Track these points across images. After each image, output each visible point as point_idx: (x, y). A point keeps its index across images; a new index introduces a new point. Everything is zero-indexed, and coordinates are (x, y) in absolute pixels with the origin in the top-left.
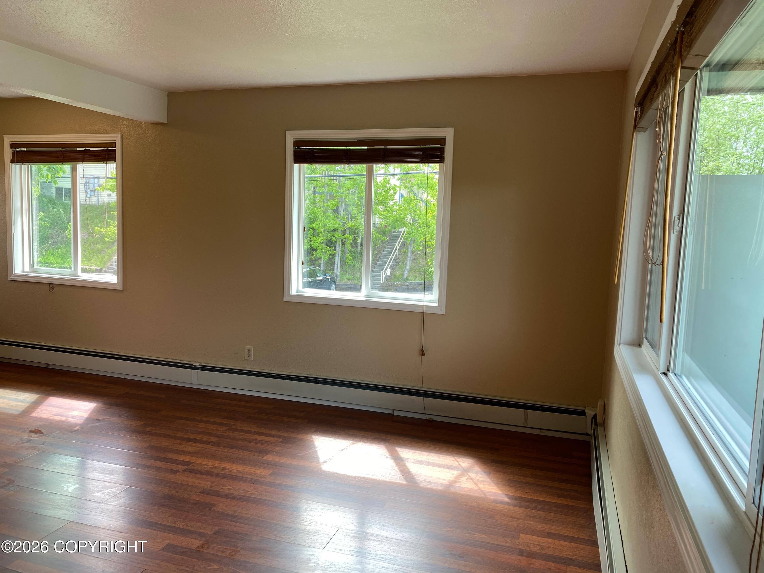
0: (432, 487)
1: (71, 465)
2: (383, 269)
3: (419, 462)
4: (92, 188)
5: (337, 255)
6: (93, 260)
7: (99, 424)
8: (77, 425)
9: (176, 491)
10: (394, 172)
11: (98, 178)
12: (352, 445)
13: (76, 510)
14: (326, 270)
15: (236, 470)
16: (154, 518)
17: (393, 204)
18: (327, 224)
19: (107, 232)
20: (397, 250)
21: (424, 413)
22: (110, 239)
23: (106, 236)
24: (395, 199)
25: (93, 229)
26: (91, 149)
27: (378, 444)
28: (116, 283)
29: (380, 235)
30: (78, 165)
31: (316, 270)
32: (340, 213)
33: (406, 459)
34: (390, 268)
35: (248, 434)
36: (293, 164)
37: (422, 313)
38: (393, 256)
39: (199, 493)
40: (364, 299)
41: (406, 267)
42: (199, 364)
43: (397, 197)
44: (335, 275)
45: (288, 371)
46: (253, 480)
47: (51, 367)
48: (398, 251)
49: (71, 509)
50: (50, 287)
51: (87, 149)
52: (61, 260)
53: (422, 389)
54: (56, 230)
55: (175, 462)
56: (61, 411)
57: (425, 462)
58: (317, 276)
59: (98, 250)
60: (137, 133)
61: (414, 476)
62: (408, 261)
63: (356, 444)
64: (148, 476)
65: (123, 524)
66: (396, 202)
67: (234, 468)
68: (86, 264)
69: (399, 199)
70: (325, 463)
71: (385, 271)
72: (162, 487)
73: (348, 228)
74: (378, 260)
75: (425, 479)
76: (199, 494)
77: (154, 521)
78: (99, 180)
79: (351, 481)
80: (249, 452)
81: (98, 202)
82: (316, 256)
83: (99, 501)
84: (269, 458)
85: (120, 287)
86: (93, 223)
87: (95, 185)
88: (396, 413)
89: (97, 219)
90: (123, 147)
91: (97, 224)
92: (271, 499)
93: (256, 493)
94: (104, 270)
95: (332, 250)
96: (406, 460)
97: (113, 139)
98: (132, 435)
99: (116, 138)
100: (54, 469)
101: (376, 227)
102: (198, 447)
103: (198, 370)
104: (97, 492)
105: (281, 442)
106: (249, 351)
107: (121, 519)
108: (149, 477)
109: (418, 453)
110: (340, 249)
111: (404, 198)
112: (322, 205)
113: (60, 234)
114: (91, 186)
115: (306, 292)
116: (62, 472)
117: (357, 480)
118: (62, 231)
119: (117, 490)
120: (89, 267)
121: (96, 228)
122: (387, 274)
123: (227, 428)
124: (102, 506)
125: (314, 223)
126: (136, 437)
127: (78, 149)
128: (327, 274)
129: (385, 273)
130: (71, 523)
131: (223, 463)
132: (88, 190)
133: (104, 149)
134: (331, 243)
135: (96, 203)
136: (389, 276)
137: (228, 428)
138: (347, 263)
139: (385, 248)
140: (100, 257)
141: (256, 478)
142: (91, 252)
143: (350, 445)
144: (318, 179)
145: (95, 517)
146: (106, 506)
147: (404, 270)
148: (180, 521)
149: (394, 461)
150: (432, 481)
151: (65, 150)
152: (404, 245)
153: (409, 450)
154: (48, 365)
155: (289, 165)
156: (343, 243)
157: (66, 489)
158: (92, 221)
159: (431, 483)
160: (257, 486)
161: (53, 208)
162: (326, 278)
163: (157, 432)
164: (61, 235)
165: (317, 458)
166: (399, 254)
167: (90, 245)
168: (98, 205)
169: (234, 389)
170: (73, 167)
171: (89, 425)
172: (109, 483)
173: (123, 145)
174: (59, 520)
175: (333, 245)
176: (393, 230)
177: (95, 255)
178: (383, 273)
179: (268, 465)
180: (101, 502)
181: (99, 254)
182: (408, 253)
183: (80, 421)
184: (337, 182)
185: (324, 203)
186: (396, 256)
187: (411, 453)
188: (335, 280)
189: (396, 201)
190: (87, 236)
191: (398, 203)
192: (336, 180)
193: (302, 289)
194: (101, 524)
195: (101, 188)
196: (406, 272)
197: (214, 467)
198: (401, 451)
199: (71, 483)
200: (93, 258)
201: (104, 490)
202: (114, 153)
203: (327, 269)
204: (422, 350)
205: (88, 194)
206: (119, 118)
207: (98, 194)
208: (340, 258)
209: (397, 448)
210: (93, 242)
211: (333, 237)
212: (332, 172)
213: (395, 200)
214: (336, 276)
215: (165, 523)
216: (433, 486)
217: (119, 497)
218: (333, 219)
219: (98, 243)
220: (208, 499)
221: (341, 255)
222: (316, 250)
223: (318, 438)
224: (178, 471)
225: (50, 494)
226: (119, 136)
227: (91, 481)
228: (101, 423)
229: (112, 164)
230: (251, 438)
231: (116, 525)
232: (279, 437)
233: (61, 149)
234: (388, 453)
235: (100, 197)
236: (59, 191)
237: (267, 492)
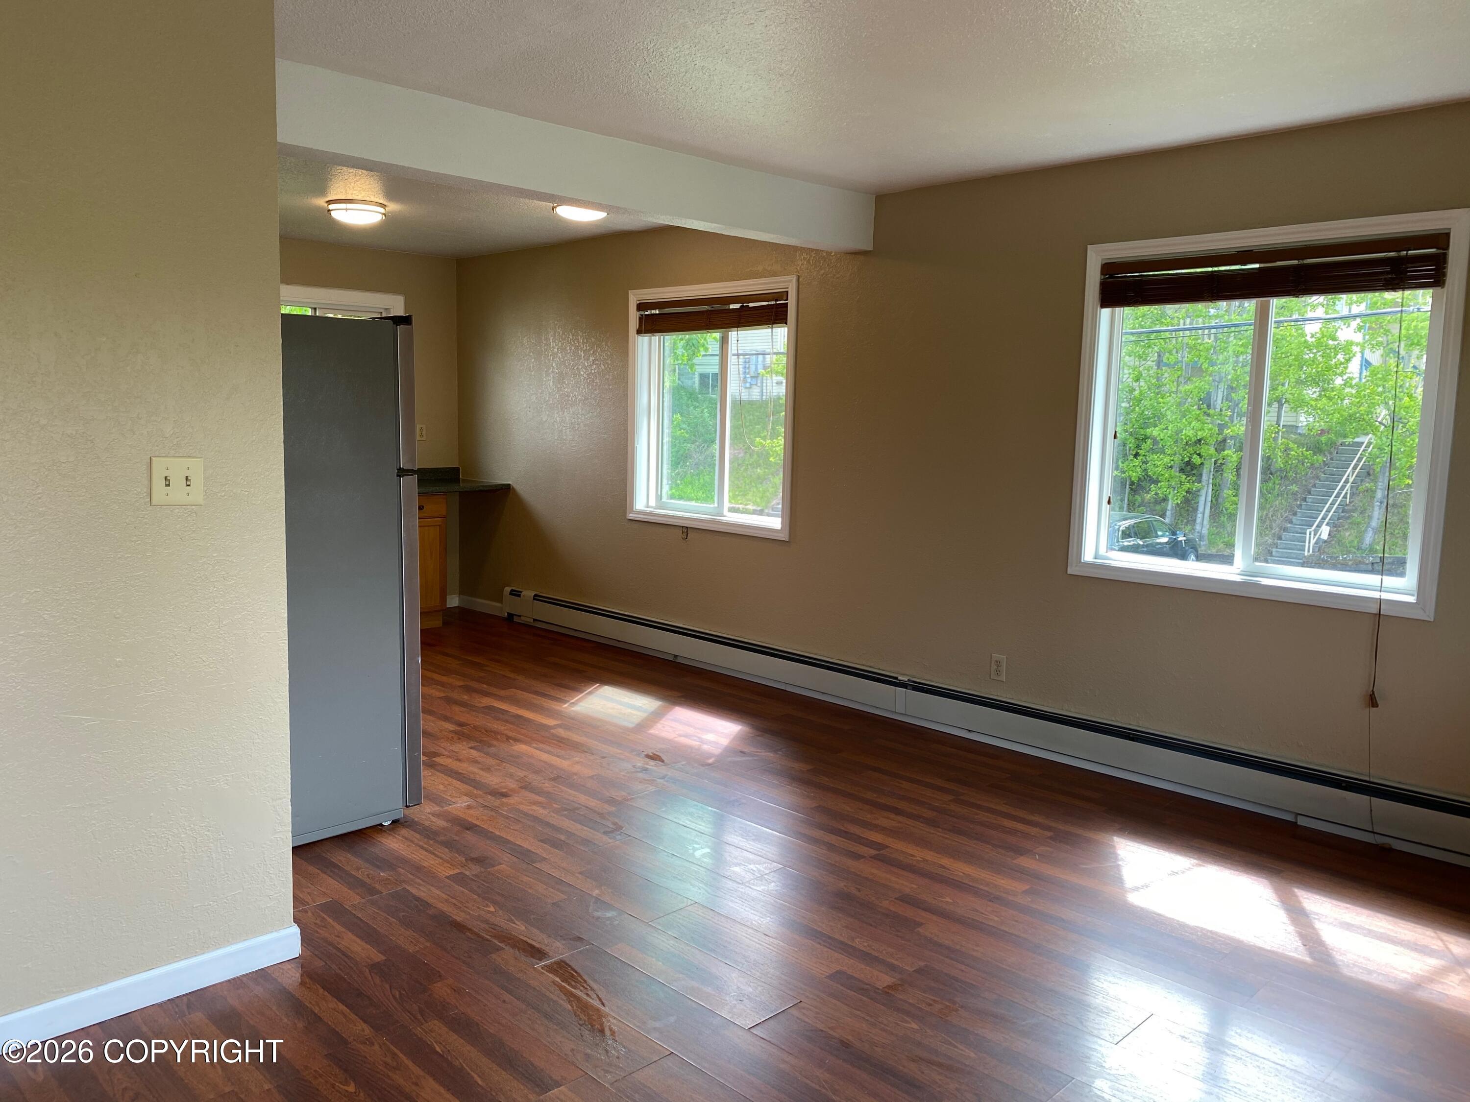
0: (1370, 981)
1: (700, 817)
2: (1312, 526)
3: (1348, 926)
4: (754, 373)
5: (1203, 492)
6: (749, 496)
7: (744, 758)
8: (710, 755)
9: (857, 888)
10: (1350, 311)
11: (764, 354)
12: (1195, 868)
13: (704, 887)
14: (1177, 523)
15: (963, 873)
16: (820, 924)
17: (1343, 382)
18: (1183, 429)
19: (774, 447)
20: (1349, 485)
21: (1371, 830)
22: (777, 458)
23: (771, 453)
24: (1348, 371)
25: (752, 442)
26: (751, 305)
27: (1254, 876)
28: (780, 529)
29: (1307, 450)
30: (730, 333)
31: (1155, 523)
32: (1214, 404)
33: (1317, 914)
34: (1327, 524)
35: (989, 815)
36: (1099, 308)
37: (1375, 614)
38: (1337, 496)
39: (895, 899)
40: (1238, 578)
41: (1369, 523)
42: (909, 678)
43: (1354, 367)
44: (1196, 534)
45: (1072, 710)
46: (992, 896)
47: (679, 660)
48: (1352, 487)
49: (697, 883)
50: (683, 532)
51: (745, 305)
52: (703, 493)
53: (1367, 779)
54: (698, 443)
55: (859, 840)
56: (690, 730)
57: (1359, 927)
58: (1157, 536)
59: (759, 478)
60: (823, 271)
61: (1331, 951)
62: (1376, 509)
63: (1204, 866)
64: (814, 855)
65: (771, 923)
66: (1351, 379)
67: (961, 869)
68: (740, 502)
69: (1358, 371)
70: (1136, 892)
71: (1316, 532)
72: (835, 877)
73: (1232, 437)
74: (1301, 505)
75: (1355, 962)
76: (896, 901)
77: (819, 929)
78: (764, 358)
79: (1187, 934)
80: (988, 846)
81: (762, 395)
82: (1156, 494)
83: (738, 880)
84: (1025, 862)
85: (784, 537)
86: (753, 432)
87: (759, 366)
88: (1302, 822)
89: (759, 424)
90: (800, 297)
91: (759, 433)
92: (1022, 935)
93: (996, 918)
94: (767, 511)
95: (1191, 481)
96: (1316, 917)
97: (782, 285)
98: (793, 785)
99: (787, 283)
100: (676, 818)
101: (1300, 434)
102: (899, 822)
103: (907, 689)
104: (736, 866)
105: (1051, 838)
106: (998, 663)
107: (769, 915)
108: (815, 858)
109: (1347, 908)
110: (1211, 481)
111: (1372, 368)
112: (1174, 389)
113: (703, 450)
114: (753, 368)
115: (1113, 558)
116: (688, 826)
117: (1199, 933)
118: (706, 446)
119: (766, 868)
120: (743, 506)
121: (758, 439)
122: (1322, 537)
123: (951, 797)
124: (742, 888)
125: (1155, 426)
126: (798, 788)
127: (732, 307)
128: (1178, 532)
129: (1315, 535)
130: (696, 905)
131: (939, 856)
132: (748, 376)
133: (770, 303)
134: (1189, 469)
135: (759, 397)
136: (1325, 542)
137: (953, 797)
138: (1226, 509)
139: (1318, 478)
140: (761, 489)
141: (997, 893)
142: (747, 482)
143: (1192, 867)
144: (1167, 335)
145: (731, 904)
146: (748, 891)
147: (1363, 529)
148: (861, 938)
149: (1287, 914)
150: (1372, 969)
151: (712, 309)
152: (1368, 473)
153: (1325, 899)
154: (676, 656)
155: (1090, 310)
156: (1219, 468)
157: (691, 851)
158: (751, 427)
159: (1370, 972)
160: (998, 906)
161: (695, 407)
162: (1175, 539)
163: (832, 785)
164: (705, 451)
165: (1119, 880)
166: (1352, 495)
167: (746, 470)
168: (762, 401)
169: (969, 731)
170: (723, 337)
171: (729, 759)
172: (753, 855)
173: (800, 295)
174: (680, 897)
175: (1194, 472)
176: (1341, 441)
177: (753, 486)
178: (1310, 534)
179: (1021, 873)
180: (741, 882)
181: (760, 486)
182: (1376, 491)
183: (717, 751)
184: (1210, 341)
185: (1178, 386)
186: (1345, 497)
187: (1330, 904)
188: (1198, 546)
189: (1351, 375)
190: (742, 455)
191: (1357, 380)
192: (1209, 335)
193: (1107, 552)
194: (737, 916)
195: (767, 370)
196: (1370, 535)
197: (925, 860)
198: (1305, 896)
199: (699, 844)
200: (750, 491)
201: (746, 864)
202: (785, 309)
203: (1179, 521)
204: (1371, 695)
205: (747, 382)
206: (795, 248)
207: (762, 383)
208: (1209, 498)
209: (1296, 890)
210: (751, 465)
211: (1195, 456)
212: (1200, 320)
213: (1347, 375)
214: (1200, 536)
215: (837, 936)
216: (1374, 979)
217: (769, 880)
218: (1197, 419)
219: (760, 465)
220: (909, 912)
221: (1212, 494)
222: (1156, 482)
223: (1124, 842)
224: (863, 857)
225: (670, 855)
226: (794, 279)
227: (728, 848)
228: (747, 758)
229: (783, 328)
230: (994, 822)
231: (760, 922)
232: (1049, 828)
233: (707, 308)
234: (1274, 895)
235: (764, 388)
236: (704, 377)
237: (1017, 921)
